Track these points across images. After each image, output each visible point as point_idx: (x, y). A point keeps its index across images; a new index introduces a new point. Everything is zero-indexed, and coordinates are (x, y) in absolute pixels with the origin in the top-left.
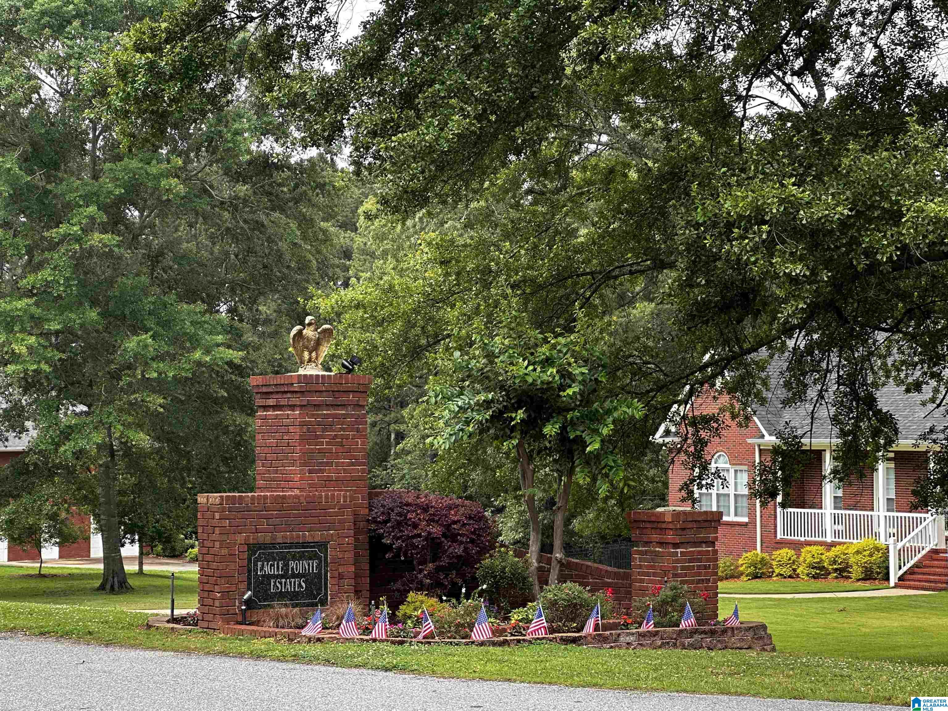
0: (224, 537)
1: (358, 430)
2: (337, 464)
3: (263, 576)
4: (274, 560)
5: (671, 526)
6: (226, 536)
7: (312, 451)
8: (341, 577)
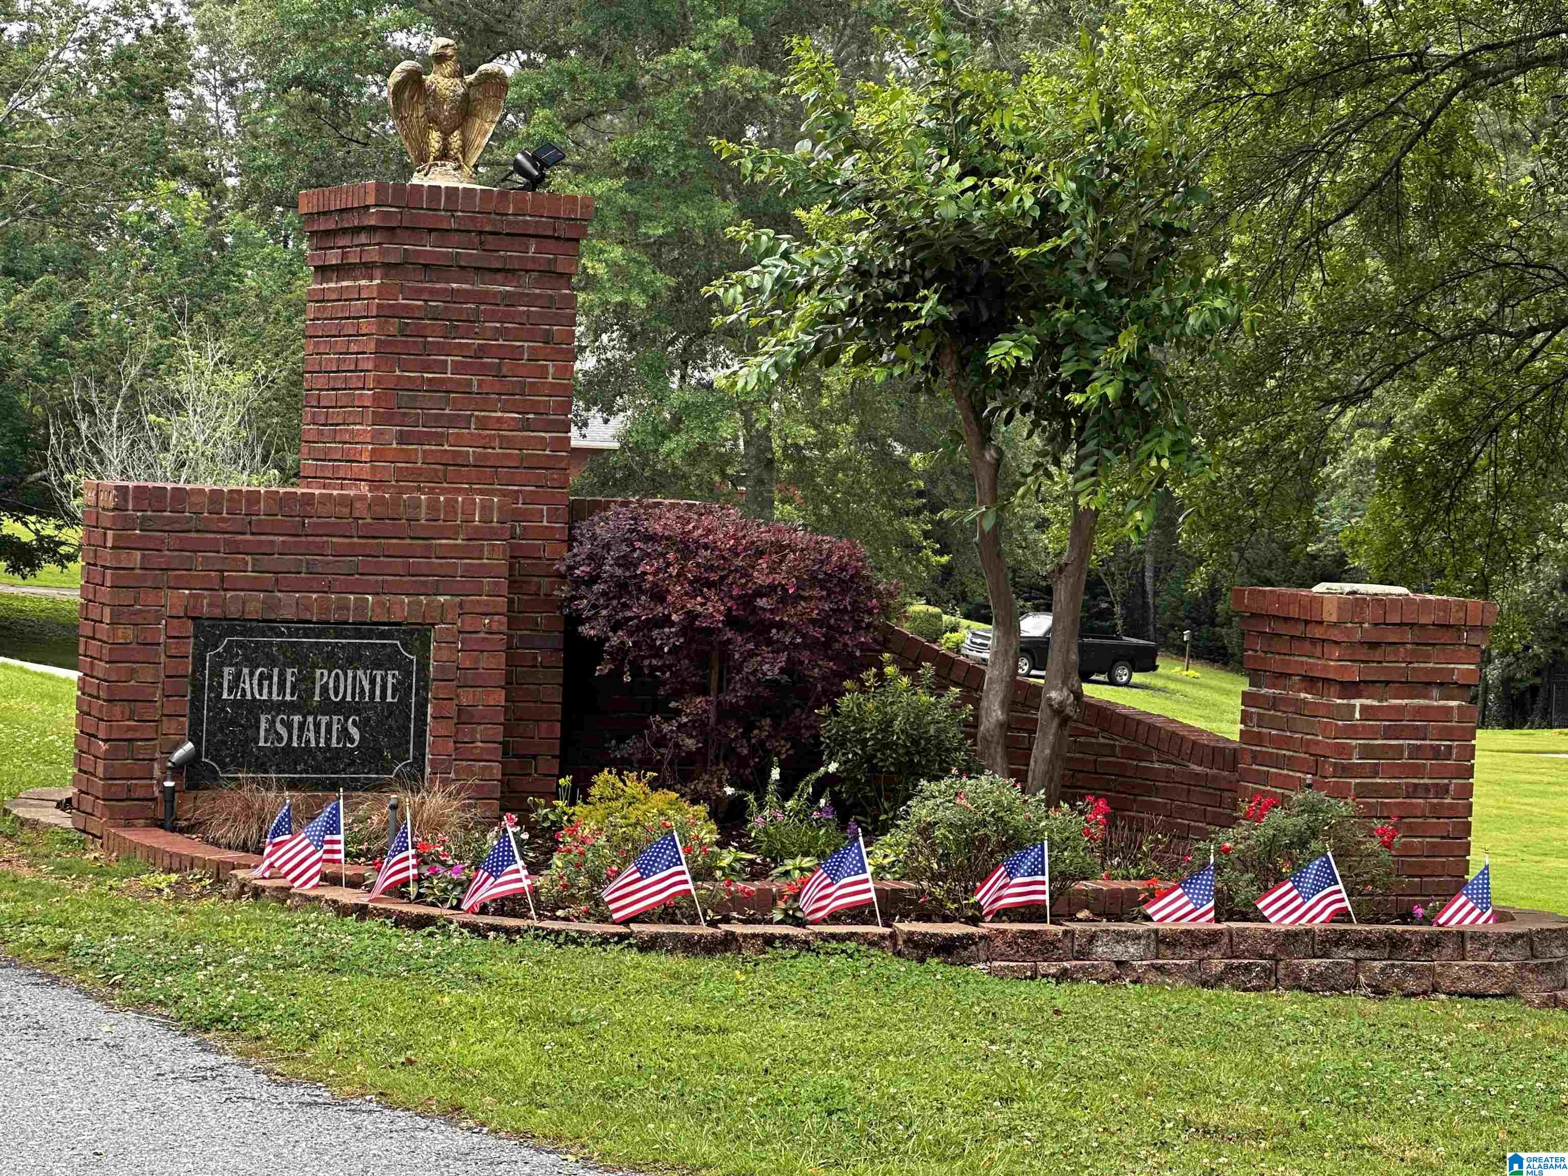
0: (126, 597)
1: (547, 338)
2: (483, 424)
3: (234, 703)
4: (272, 662)
5: (1335, 635)
6: (131, 593)
7: (414, 387)
8: (464, 717)
